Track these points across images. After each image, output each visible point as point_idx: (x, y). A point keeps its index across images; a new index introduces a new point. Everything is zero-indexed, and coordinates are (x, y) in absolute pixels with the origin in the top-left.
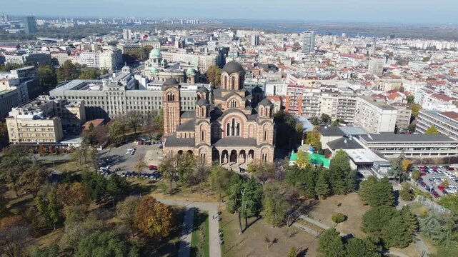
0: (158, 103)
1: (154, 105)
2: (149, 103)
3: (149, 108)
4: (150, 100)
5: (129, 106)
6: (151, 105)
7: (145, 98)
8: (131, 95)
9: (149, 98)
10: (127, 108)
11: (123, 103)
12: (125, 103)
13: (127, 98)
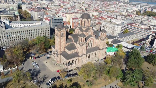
0: (25, 34)
1: (23, 35)
2: (20, 34)
3: (20, 37)
4: (21, 33)
5: (9, 37)
6: (21, 35)
7: (18, 32)
8: (9, 32)
9: (20, 32)
10: (8, 39)
11: (5, 36)
12: (6, 37)
13: (7, 34)
